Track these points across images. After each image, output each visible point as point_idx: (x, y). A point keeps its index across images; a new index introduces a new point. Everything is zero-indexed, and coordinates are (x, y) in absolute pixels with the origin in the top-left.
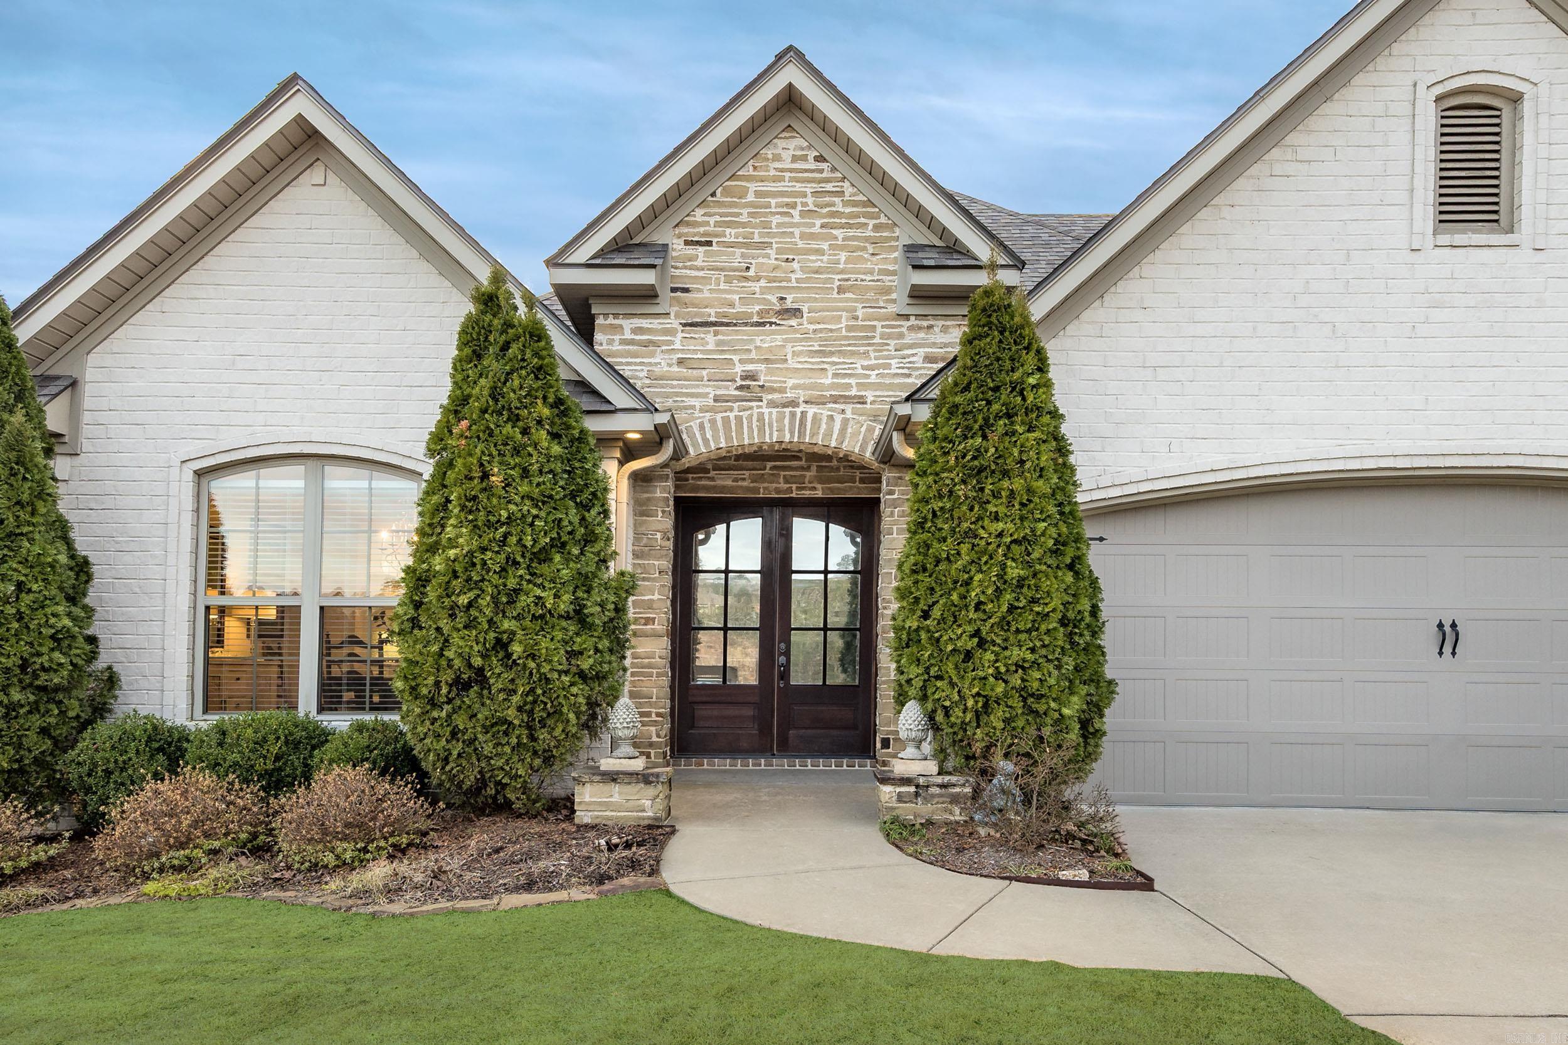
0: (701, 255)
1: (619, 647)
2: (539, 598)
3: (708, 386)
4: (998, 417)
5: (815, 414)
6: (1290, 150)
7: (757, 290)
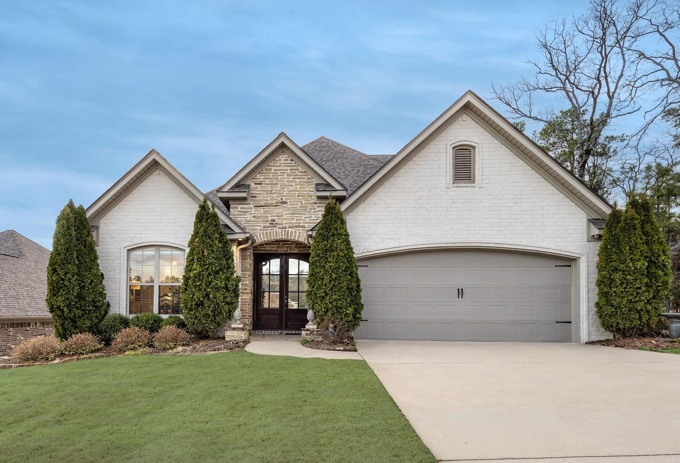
0: (259, 187)
1: (237, 296)
2: (217, 283)
3: (262, 223)
4: (331, 236)
5: (291, 231)
6: (414, 162)
7: (275, 196)
